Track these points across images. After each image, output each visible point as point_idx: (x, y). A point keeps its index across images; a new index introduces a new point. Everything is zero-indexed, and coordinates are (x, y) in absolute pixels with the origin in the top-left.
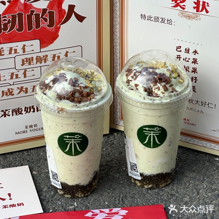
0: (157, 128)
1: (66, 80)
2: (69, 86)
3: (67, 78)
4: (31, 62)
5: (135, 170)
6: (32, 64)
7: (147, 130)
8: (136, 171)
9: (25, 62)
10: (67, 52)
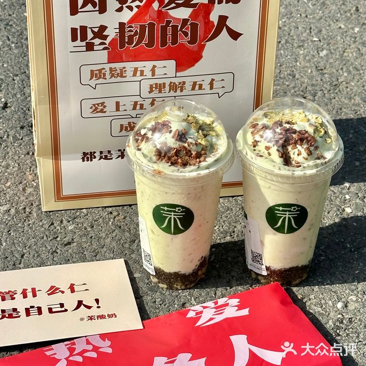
0: (295, 207)
1: (170, 132)
2: (173, 140)
3: (171, 129)
4: (163, 89)
5: (258, 261)
6: (163, 92)
7: (281, 210)
8: (260, 264)
9: (154, 89)
10: (213, 80)
